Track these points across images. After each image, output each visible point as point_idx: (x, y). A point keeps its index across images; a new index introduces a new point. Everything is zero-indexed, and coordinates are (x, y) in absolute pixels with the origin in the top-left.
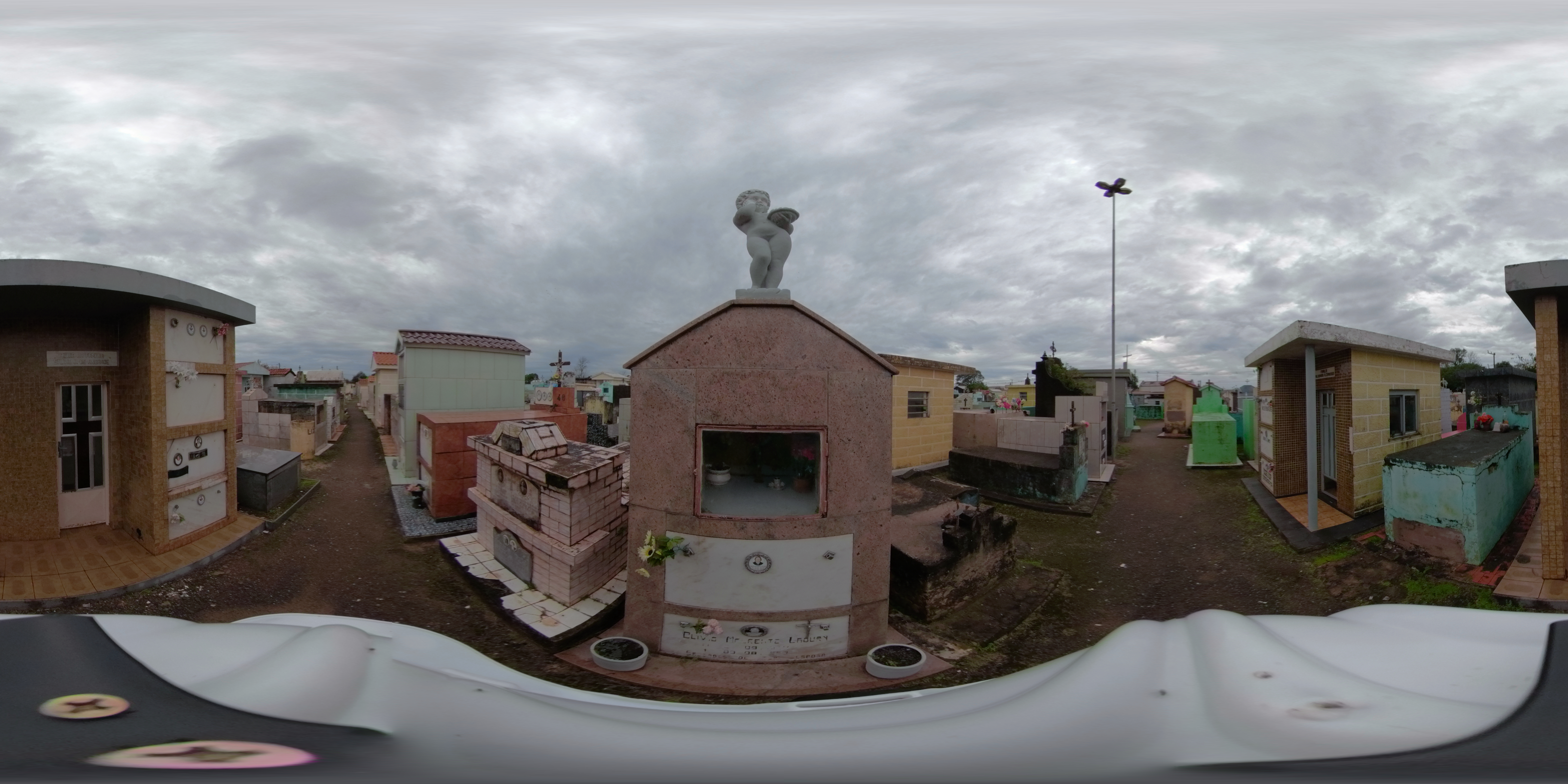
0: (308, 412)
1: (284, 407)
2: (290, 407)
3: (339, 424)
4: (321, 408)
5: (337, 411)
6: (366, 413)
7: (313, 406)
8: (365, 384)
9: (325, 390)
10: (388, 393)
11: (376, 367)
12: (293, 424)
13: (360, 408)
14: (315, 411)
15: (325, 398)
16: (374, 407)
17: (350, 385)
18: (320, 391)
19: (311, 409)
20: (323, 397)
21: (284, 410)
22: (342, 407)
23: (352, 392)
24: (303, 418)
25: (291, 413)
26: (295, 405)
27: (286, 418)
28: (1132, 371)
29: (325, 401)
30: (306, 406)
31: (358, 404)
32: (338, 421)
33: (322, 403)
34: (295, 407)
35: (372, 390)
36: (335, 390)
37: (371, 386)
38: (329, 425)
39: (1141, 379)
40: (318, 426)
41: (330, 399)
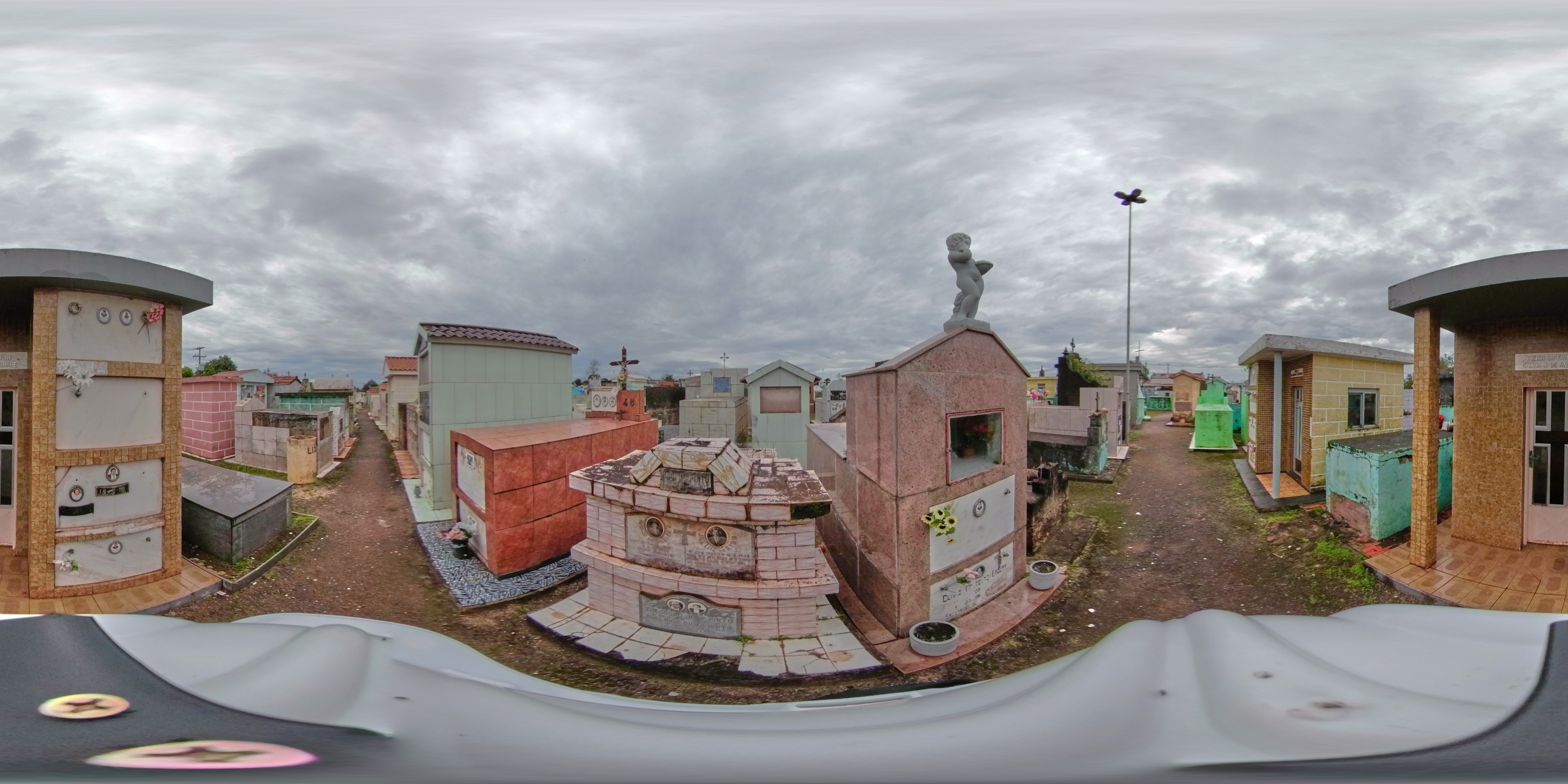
0: (309, 426)
1: (281, 420)
2: (289, 420)
3: (348, 438)
4: (325, 421)
5: (346, 423)
6: (377, 423)
7: (316, 419)
8: (377, 392)
9: (332, 399)
10: (403, 401)
11: (388, 373)
12: (290, 441)
13: (371, 418)
14: (318, 425)
15: (331, 409)
16: (387, 417)
17: (360, 394)
18: (326, 400)
19: (313, 423)
20: (329, 407)
21: (281, 423)
22: (351, 418)
23: (362, 401)
24: (304, 433)
25: (290, 427)
26: (294, 418)
27: (284, 433)
28: (1143, 363)
29: (331, 413)
30: (307, 419)
31: (369, 414)
32: (347, 435)
33: (327, 415)
34: (295, 420)
35: (384, 398)
36: (344, 400)
37: (383, 394)
38: (336, 440)
39: (1152, 371)
40: (320, 442)
41: (337, 410)
